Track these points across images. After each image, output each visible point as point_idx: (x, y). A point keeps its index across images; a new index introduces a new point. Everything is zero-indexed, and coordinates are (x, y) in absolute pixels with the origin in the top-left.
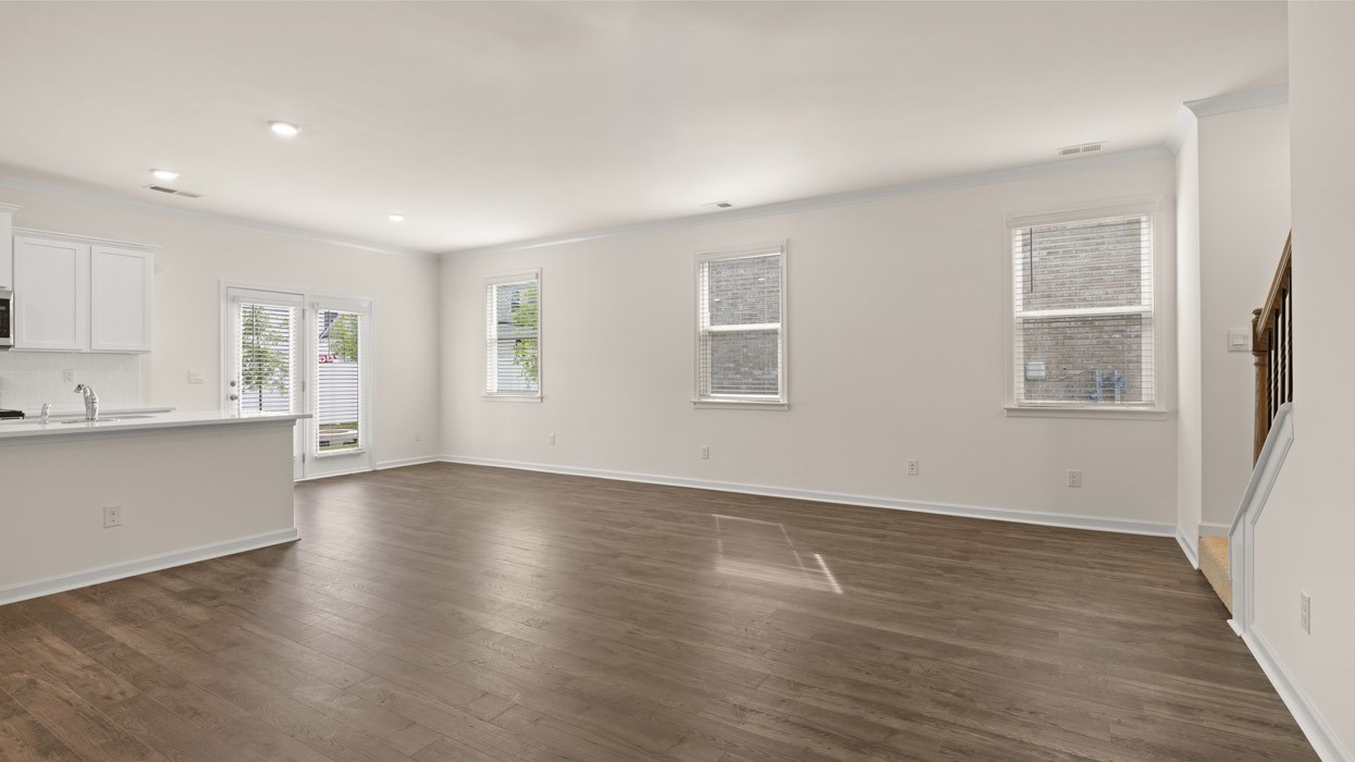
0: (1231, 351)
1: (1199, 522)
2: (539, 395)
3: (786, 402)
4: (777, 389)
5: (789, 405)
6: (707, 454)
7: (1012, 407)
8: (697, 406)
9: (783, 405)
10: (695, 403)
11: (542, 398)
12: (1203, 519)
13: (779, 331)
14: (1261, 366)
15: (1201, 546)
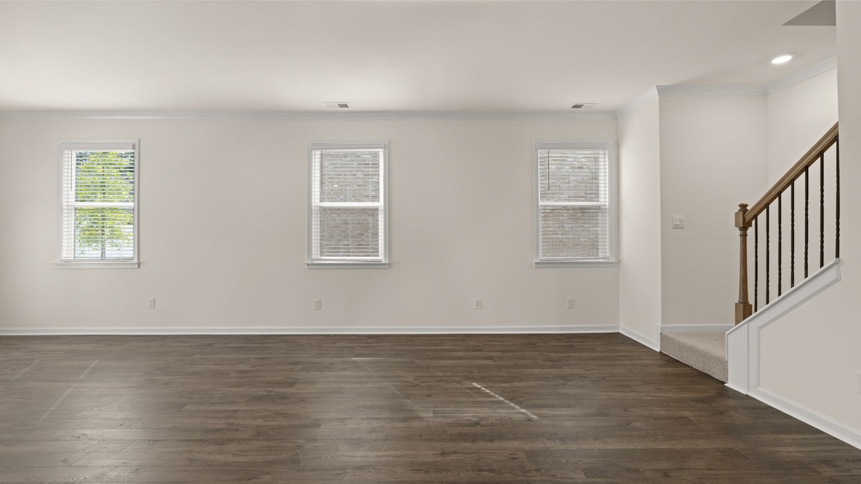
0: (673, 228)
1: (660, 325)
2: (136, 261)
3: (387, 262)
4: (378, 252)
5: (389, 264)
6: (319, 306)
7: (538, 261)
8: (310, 267)
9: (385, 264)
10: (308, 265)
11: (139, 264)
12: (662, 323)
13: (380, 208)
14: (744, 236)
15: (663, 338)
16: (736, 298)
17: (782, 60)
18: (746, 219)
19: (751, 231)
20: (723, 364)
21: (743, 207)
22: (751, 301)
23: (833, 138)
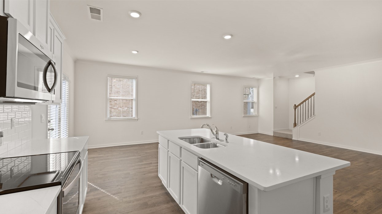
0: (275, 108)
5: (211, 117)
12: (273, 129)
13: (208, 101)
14: (295, 110)
15: (274, 132)
16: (294, 122)
17: (297, 76)
18: (296, 107)
19: (297, 110)
20: (291, 135)
21: (295, 105)
22: (297, 122)
23: (314, 94)
